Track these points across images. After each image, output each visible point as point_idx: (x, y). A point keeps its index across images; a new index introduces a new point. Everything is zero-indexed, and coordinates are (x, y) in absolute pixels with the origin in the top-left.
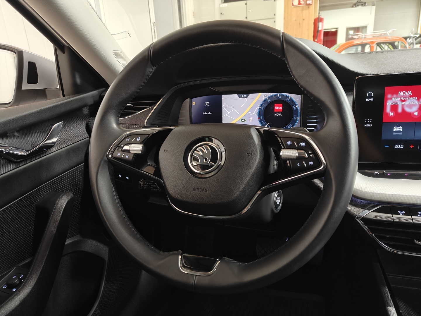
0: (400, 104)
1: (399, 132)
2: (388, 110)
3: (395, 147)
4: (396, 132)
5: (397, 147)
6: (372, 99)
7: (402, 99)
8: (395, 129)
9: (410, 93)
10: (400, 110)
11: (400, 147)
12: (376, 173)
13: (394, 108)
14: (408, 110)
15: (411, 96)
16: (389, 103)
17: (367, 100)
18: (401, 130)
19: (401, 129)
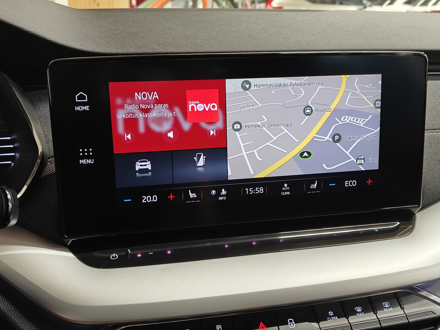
0: (140, 116)
1: (147, 170)
2: (121, 128)
3: (143, 201)
4: (141, 171)
5: (146, 200)
6: (87, 108)
7: (143, 107)
8: (138, 166)
9: (156, 96)
10: (142, 129)
11: (152, 199)
12: (114, 256)
13: (131, 124)
14: (155, 128)
15: (157, 102)
16: (121, 115)
17: (78, 108)
18: (149, 167)
19: (148, 165)
